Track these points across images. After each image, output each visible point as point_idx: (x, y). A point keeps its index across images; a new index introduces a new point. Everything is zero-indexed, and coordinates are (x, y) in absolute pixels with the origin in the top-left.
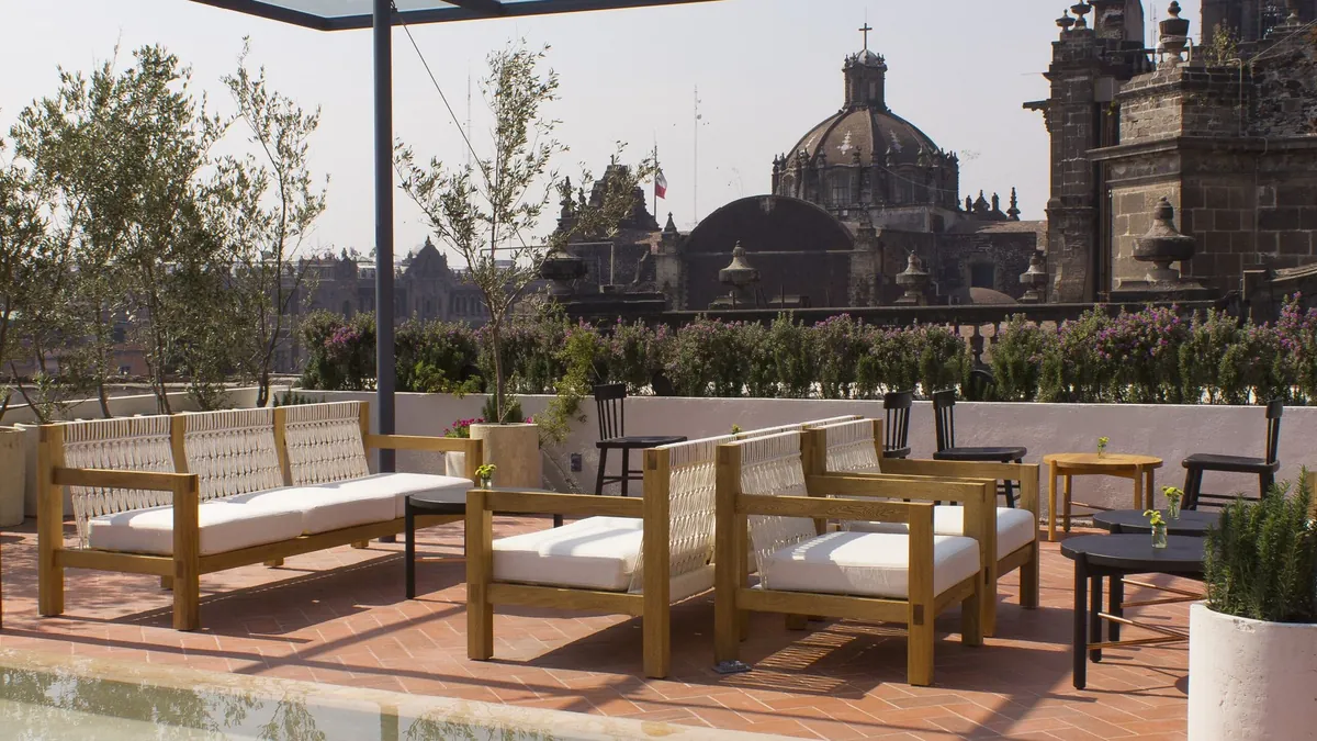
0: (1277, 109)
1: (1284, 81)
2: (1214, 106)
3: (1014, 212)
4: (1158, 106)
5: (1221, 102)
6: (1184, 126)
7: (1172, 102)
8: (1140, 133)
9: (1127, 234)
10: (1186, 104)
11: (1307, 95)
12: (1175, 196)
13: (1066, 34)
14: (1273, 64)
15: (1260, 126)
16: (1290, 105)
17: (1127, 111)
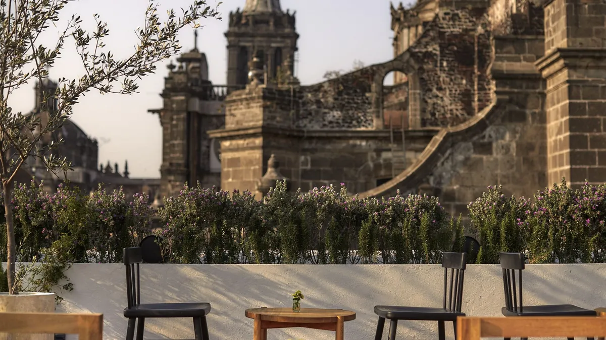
0: (310, 114)
1: (313, 99)
2: (279, 110)
3: (126, 173)
4: (249, 108)
5: (282, 108)
6: (264, 120)
7: (257, 107)
8: (237, 122)
9: (230, 180)
10: (265, 107)
11: (325, 108)
12: (259, 159)
13: (172, 73)
14: (307, 90)
15: (302, 123)
16: (317, 112)
17: (230, 110)
